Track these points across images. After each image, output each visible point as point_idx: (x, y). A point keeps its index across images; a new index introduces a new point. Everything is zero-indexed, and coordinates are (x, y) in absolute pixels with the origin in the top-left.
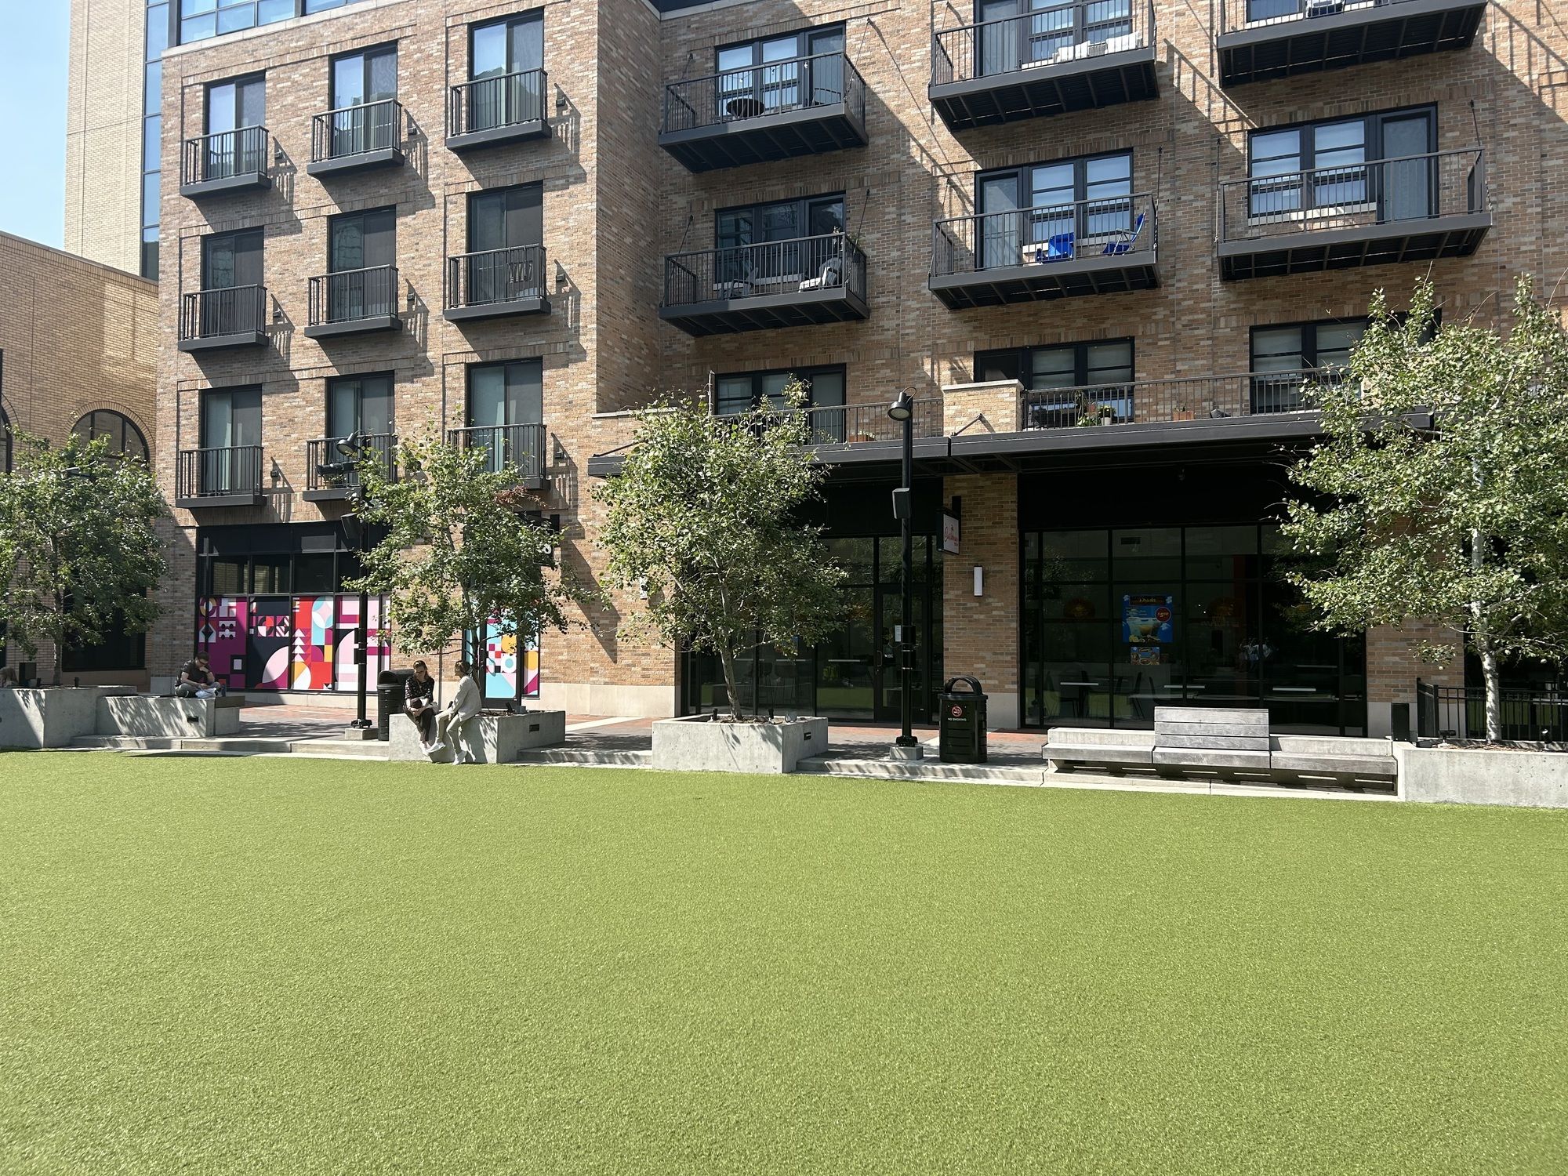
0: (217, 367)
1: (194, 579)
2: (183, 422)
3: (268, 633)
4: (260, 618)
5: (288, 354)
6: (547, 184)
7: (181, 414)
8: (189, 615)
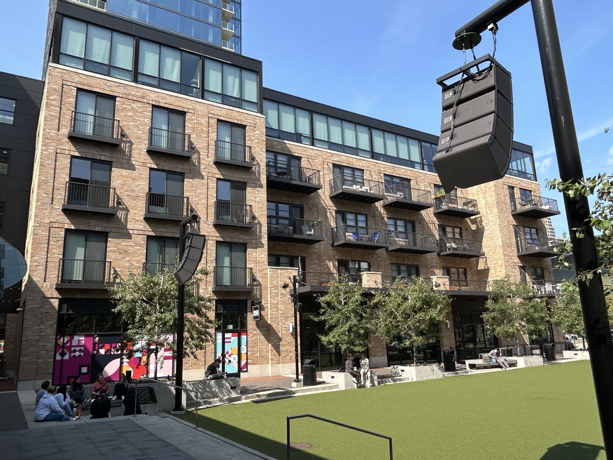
0: (80, 219)
1: (55, 326)
2: (51, 243)
3: (106, 352)
4: (101, 345)
5: (126, 221)
6: (248, 184)
7: (51, 238)
8: (50, 345)
